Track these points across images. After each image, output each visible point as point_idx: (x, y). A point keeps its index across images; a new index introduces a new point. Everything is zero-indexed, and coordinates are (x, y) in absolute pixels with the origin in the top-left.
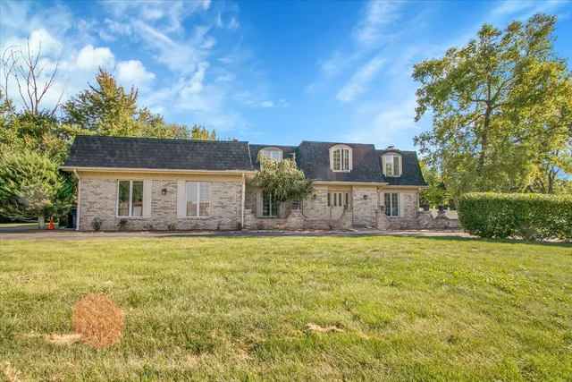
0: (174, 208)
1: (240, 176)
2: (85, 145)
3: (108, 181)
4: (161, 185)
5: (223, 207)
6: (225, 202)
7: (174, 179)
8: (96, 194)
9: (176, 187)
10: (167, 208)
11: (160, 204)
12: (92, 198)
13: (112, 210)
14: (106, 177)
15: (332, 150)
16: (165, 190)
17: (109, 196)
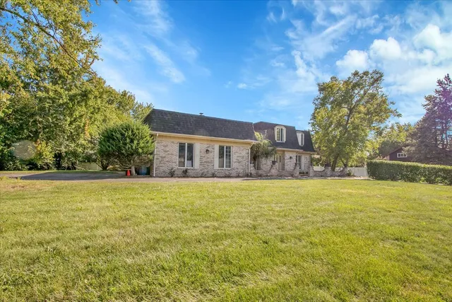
0: (212, 162)
1: (249, 144)
2: (161, 116)
3: (173, 142)
4: (205, 146)
5: (239, 163)
6: (240, 159)
7: (212, 143)
8: (165, 151)
9: (213, 149)
10: (209, 162)
11: (204, 160)
12: (162, 154)
13: (175, 162)
14: (172, 140)
15: (276, 128)
16: (207, 151)
17: (174, 153)
